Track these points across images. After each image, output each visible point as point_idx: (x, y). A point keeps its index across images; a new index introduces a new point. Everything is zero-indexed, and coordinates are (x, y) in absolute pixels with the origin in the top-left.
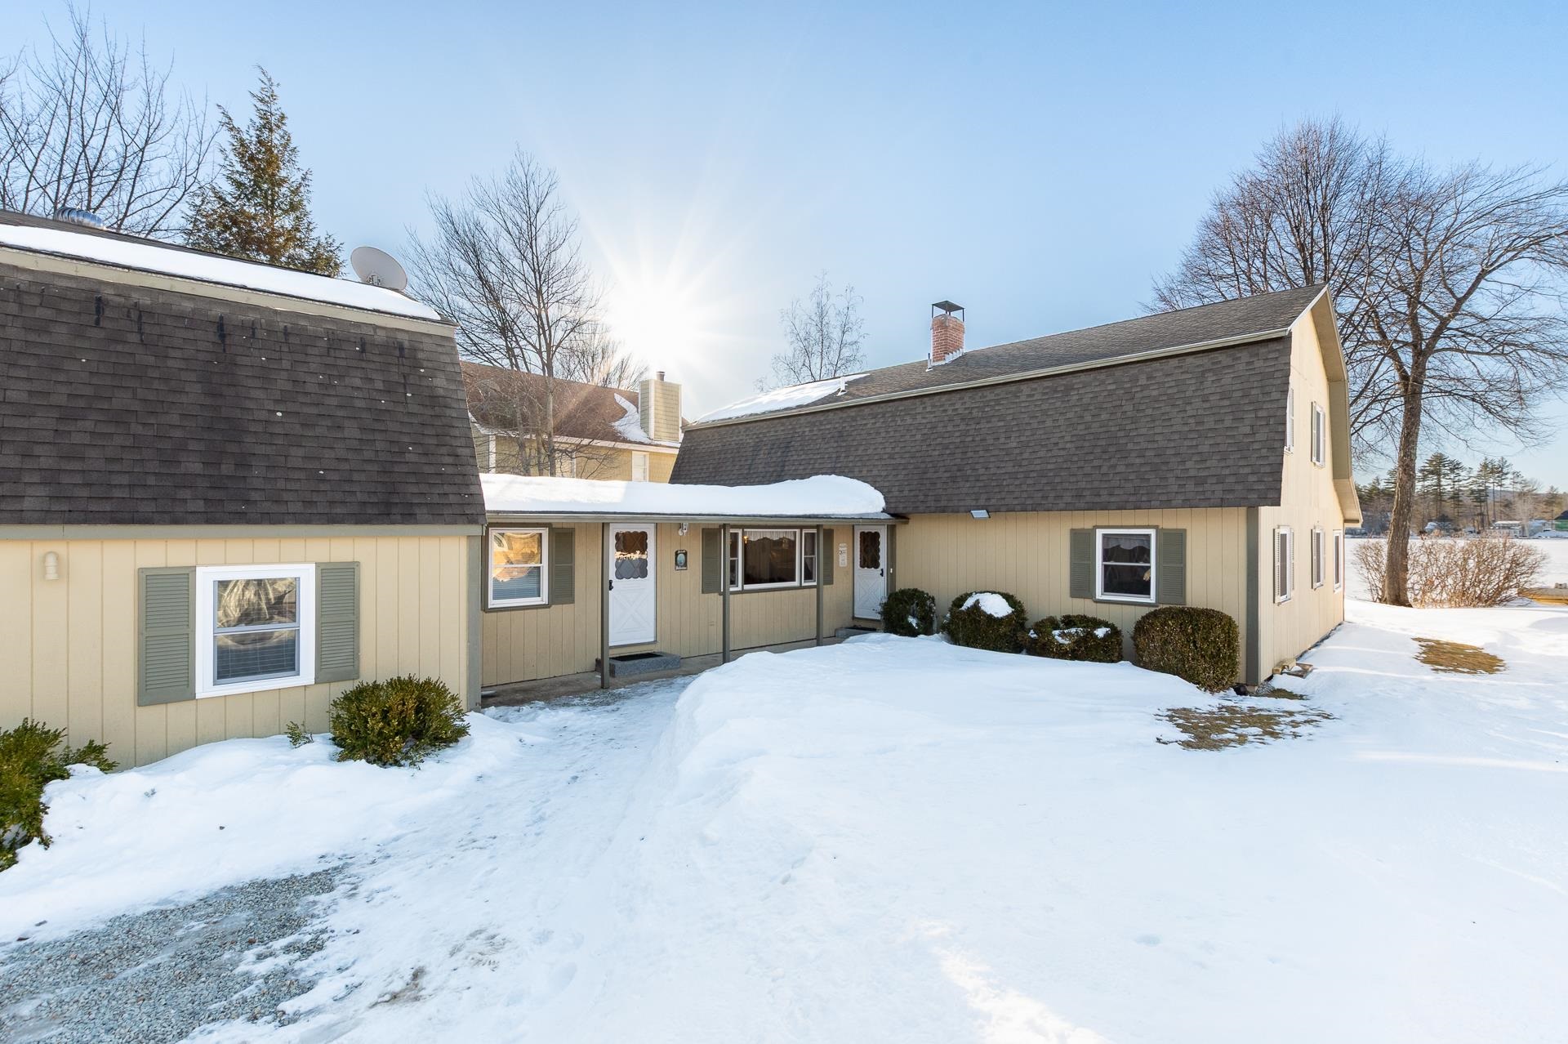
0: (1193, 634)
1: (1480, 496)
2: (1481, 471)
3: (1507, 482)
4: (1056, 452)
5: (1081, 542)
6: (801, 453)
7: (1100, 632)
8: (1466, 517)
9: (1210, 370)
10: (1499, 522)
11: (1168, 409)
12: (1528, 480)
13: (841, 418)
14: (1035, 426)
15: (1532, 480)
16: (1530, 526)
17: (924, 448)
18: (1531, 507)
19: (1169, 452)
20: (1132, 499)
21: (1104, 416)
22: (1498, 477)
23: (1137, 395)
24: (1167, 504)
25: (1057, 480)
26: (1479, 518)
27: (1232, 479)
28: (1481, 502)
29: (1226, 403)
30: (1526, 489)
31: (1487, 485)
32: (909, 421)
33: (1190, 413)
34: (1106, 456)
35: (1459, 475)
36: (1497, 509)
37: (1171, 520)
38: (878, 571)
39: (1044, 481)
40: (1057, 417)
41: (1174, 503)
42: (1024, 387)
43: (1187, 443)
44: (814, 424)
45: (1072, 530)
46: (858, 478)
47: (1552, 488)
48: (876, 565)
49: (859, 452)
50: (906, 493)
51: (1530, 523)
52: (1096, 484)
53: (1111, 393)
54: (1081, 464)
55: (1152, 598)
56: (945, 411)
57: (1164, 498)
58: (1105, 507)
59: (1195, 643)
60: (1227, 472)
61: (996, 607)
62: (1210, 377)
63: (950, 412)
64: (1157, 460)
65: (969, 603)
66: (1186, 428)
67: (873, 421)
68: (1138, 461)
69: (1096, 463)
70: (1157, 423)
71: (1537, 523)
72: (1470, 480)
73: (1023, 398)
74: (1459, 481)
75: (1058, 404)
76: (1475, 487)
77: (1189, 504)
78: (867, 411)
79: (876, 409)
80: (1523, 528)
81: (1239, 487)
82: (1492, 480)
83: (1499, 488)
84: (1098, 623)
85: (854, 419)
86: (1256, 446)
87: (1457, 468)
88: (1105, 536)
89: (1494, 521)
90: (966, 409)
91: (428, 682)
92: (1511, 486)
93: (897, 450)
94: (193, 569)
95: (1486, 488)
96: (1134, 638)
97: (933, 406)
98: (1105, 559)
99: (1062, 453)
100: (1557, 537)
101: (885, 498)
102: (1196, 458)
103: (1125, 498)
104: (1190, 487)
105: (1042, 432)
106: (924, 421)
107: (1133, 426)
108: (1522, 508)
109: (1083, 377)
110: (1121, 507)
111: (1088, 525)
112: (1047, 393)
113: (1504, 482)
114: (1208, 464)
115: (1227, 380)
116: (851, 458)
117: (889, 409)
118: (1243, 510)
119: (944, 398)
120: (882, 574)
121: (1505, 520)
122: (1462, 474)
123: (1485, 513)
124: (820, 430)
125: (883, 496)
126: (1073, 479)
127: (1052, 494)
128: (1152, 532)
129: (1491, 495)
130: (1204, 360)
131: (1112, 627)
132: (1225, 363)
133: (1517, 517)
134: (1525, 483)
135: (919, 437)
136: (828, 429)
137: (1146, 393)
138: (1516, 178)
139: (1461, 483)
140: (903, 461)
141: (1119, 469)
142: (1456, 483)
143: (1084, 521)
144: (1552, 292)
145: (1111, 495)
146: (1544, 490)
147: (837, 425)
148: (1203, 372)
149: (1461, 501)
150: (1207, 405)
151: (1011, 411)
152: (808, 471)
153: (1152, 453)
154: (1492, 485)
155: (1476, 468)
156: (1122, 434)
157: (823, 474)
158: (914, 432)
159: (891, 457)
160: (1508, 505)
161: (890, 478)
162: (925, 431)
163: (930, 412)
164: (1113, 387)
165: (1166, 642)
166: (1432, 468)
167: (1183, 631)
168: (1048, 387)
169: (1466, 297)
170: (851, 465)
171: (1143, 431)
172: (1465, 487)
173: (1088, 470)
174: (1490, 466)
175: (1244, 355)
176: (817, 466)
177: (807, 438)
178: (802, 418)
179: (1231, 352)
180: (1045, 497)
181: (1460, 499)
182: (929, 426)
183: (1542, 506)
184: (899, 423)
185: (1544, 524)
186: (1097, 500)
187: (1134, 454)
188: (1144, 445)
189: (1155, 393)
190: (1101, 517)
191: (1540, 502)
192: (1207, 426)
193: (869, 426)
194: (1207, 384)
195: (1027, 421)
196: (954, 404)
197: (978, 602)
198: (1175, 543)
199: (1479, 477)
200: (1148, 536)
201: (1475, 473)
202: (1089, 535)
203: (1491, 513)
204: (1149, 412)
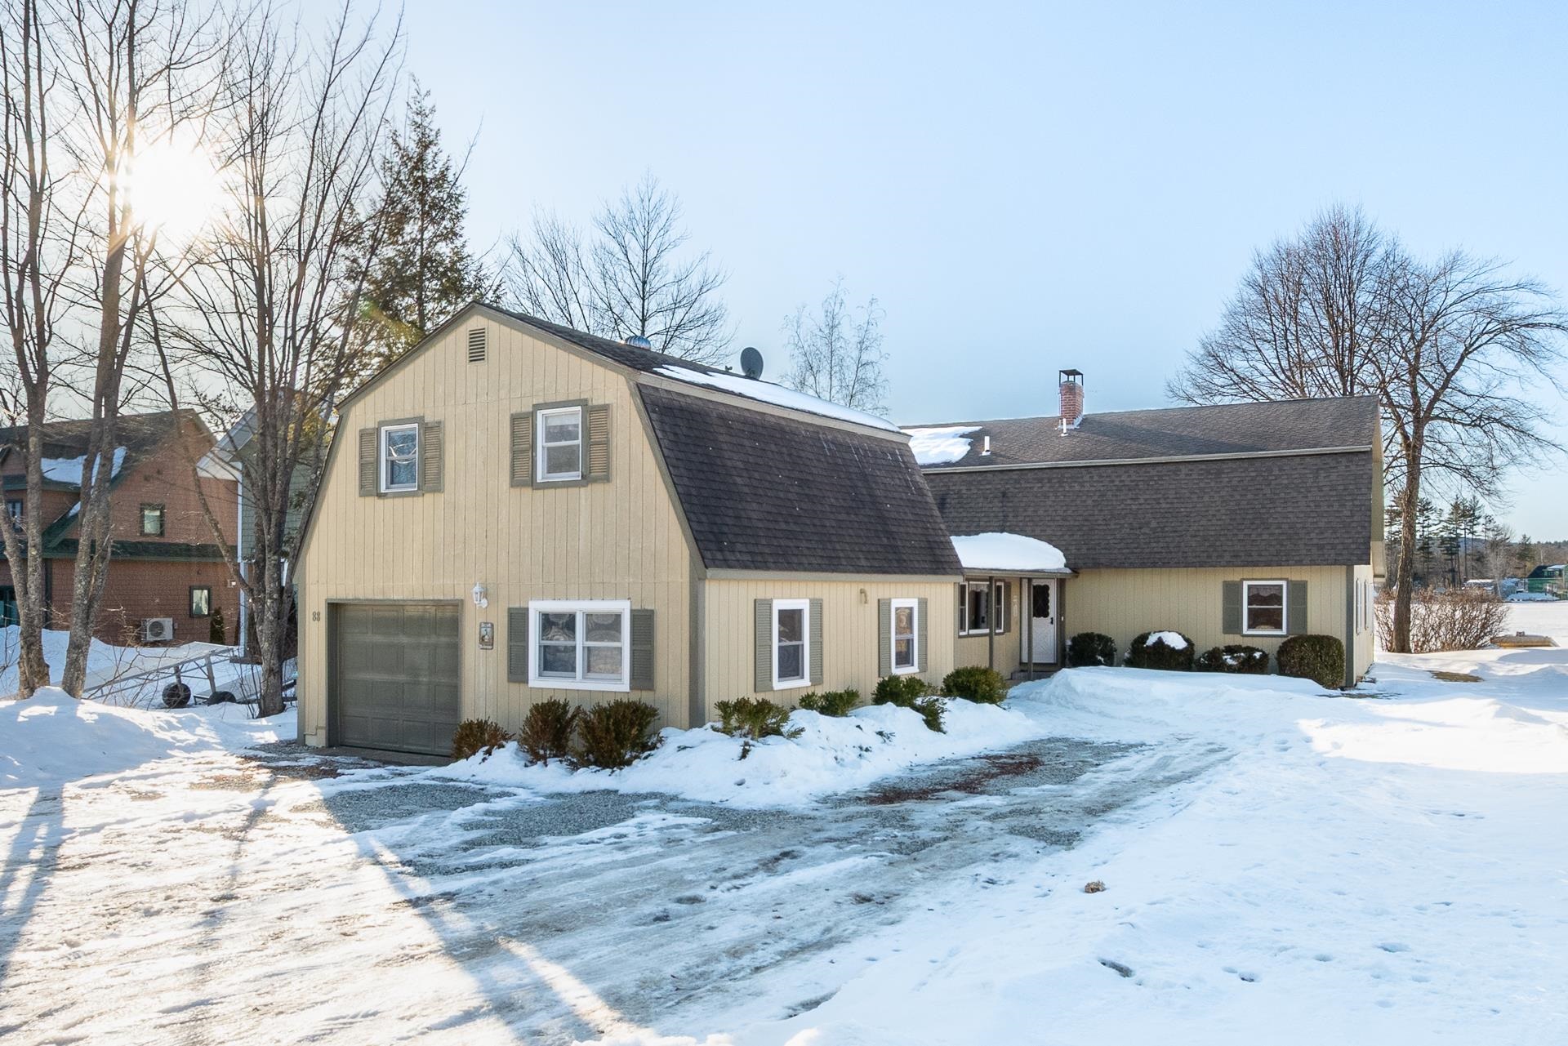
0: (1320, 651)
1: (1451, 545)
2: (1452, 513)
3: (1478, 529)
4: (1214, 522)
5: (1231, 592)
6: (961, 510)
7: (1257, 655)
8: (1437, 574)
9: (1322, 469)
10: (1471, 581)
11: (1295, 494)
12: (1501, 526)
13: (1002, 480)
14: (1196, 500)
15: (1504, 525)
16: (1503, 586)
17: (1096, 513)
18: (1504, 561)
19: (1298, 526)
20: (1276, 559)
21: (1249, 496)
22: (1470, 521)
23: (1273, 482)
24: (1300, 563)
25: (1218, 543)
26: (1449, 576)
27: (1340, 547)
28: (1452, 554)
29: (1334, 493)
30: (1498, 538)
31: (1458, 531)
32: (1077, 487)
33: (1311, 499)
34: (1254, 527)
35: (1428, 518)
36: (1469, 563)
37: (1297, 574)
38: (1048, 620)
39: (1207, 544)
40: (1212, 494)
41: (1304, 562)
42: (1182, 467)
43: (1310, 520)
44: (970, 483)
45: (1224, 582)
46: (1034, 537)
47: (1525, 537)
48: (1046, 615)
49: (1029, 513)
50: (1084, 551)
51: (1503, 582)
52: (1248, 548)
53: (1253, 479)
54: (1235, 531)
55: (1284, 632)
56: (1113, 481)
57: (1297, 558)
58: (1255, 564)
59: (1321, 657)
60: (1337, 541)
61: (1175, 641)
62: (1322, 474)
63: (1117, 483)
64: (1291, 531)
65: (1152, 640)
66: (1309, 509)
67: (1040, 485)
68: (1277, 531)
69: (1246, 531)
70: (1289, 504)
71: (1509, 582)
72: (1440, 526)
73: (1183, 476)
74: (1429, 526)
75: (1213, 484)
76: (1445, 534)
77: (1313, 563)
78: (1030, 475)
79: (1040, 474)
80: (1495, 588)
81: (1345, 552)
82: (1463, 527)
83: (1470, 536)
84: (1255, 650)
85: (1017, 481)
86: (1354, 525)
87: (1427, 510)
88: (1250, 587)
89: (1466, 580)
90: (1132, 481)
91: (972, 668)
92: (1483, 534)
93: (1069, 513)
94: (890, 599)
95: (1458, 535)
96: (1278, 659)
97: (1101, 477)
98: (1249, 604)
99: (1219, 523)
100: (1530, 600)
101: (1064, 555)
102: (1317, 531)
103: (1270, 558)
104: (1314, 550)
105: (1201, 505)
106: (1093, 489)
107: (1271, 506)
108: (1495, 561)
109: (1230, 464)
110: (1268, 564)
111: (1237, 578)
112: (1202, 474)
113: (1475, 528)
114: (1326, 535)
115: (1334, 477)
116: (1020, 518)
117: (1055, 476)
118: (1344, 567)
119: (1109, 470)
120: (1052, 623)
121: (1477, 578)
122: (1432, 517)
123: (1456, 570)
124: (979, 490)
125: (1062, 554)
126: (1230, 543)
127: (1215, 554)
128: (1284, 583)
129: (1462, 545)
130: (1318, 461)
131: (1264, 652)
132: (1332, 465)
133: (1490, 575)
134: (1498, 531)
135: (1090, 502)
136: (990, 489)
137: (1278, 481)
138: (1490, 268)
139: (1430, 529)
140: (1077, 523)
141: (1264, 537)
142: (1426, 529)
143: (1233, 575)
144: (1514, 374)
145: (1260, 555)
146: (1516, 539)
147: (999, 486)
148: (1318, 470)
149: (1431, 553)
150: (1322, 494)
151: (1174, 487)
152: (972, 528)
153: (1286, 526)
154: (1463, 532)
155: (1447, 509)
156: (1264, 510)
157: (993, 531)
158: (1084, 498)
159: (1064, 519)
160: (1480, 558)
161: (1066, 537)
162: (1096, 498)
163: (1098, 482)
164: (1254, 474)
165: (1302, 658)
166: (1399, 508)
167: (1314, 650)
168: (1202, 470)
169: (1453, 373)
170: (1021, 524)
171: (1279, 510)
172: (1435, 534)
173: (1241, 537)
174: (1462, 507)
175: (1343, 460)
176: (982, 523)
177: (965, 496)
178: (956, 477)
179: (1334, 456)
180: (1209, 557)
181: (1431, 550)
182: (1098, 494)
183: (1515, 561)
184: (1067, 488)
185: (1517, 584)
186: (1250, 559)
187: (1274, 526)
188: (1280, 520)
189: (1286, 482)
190: (1246, 572)
191: (1513, 555)
192: (1322, 509)
193: (1035, 489)
194: (1321, 478)
195: (1187, 495)
196: (1120, 476)
197: (1160, 639)
198: (1299, 591)
199: (1449, 521)
200: (1281, 586)
201: (1445, 516)
202: (1239, 585)
203: (1462, 569)
204: (1282, 495)
